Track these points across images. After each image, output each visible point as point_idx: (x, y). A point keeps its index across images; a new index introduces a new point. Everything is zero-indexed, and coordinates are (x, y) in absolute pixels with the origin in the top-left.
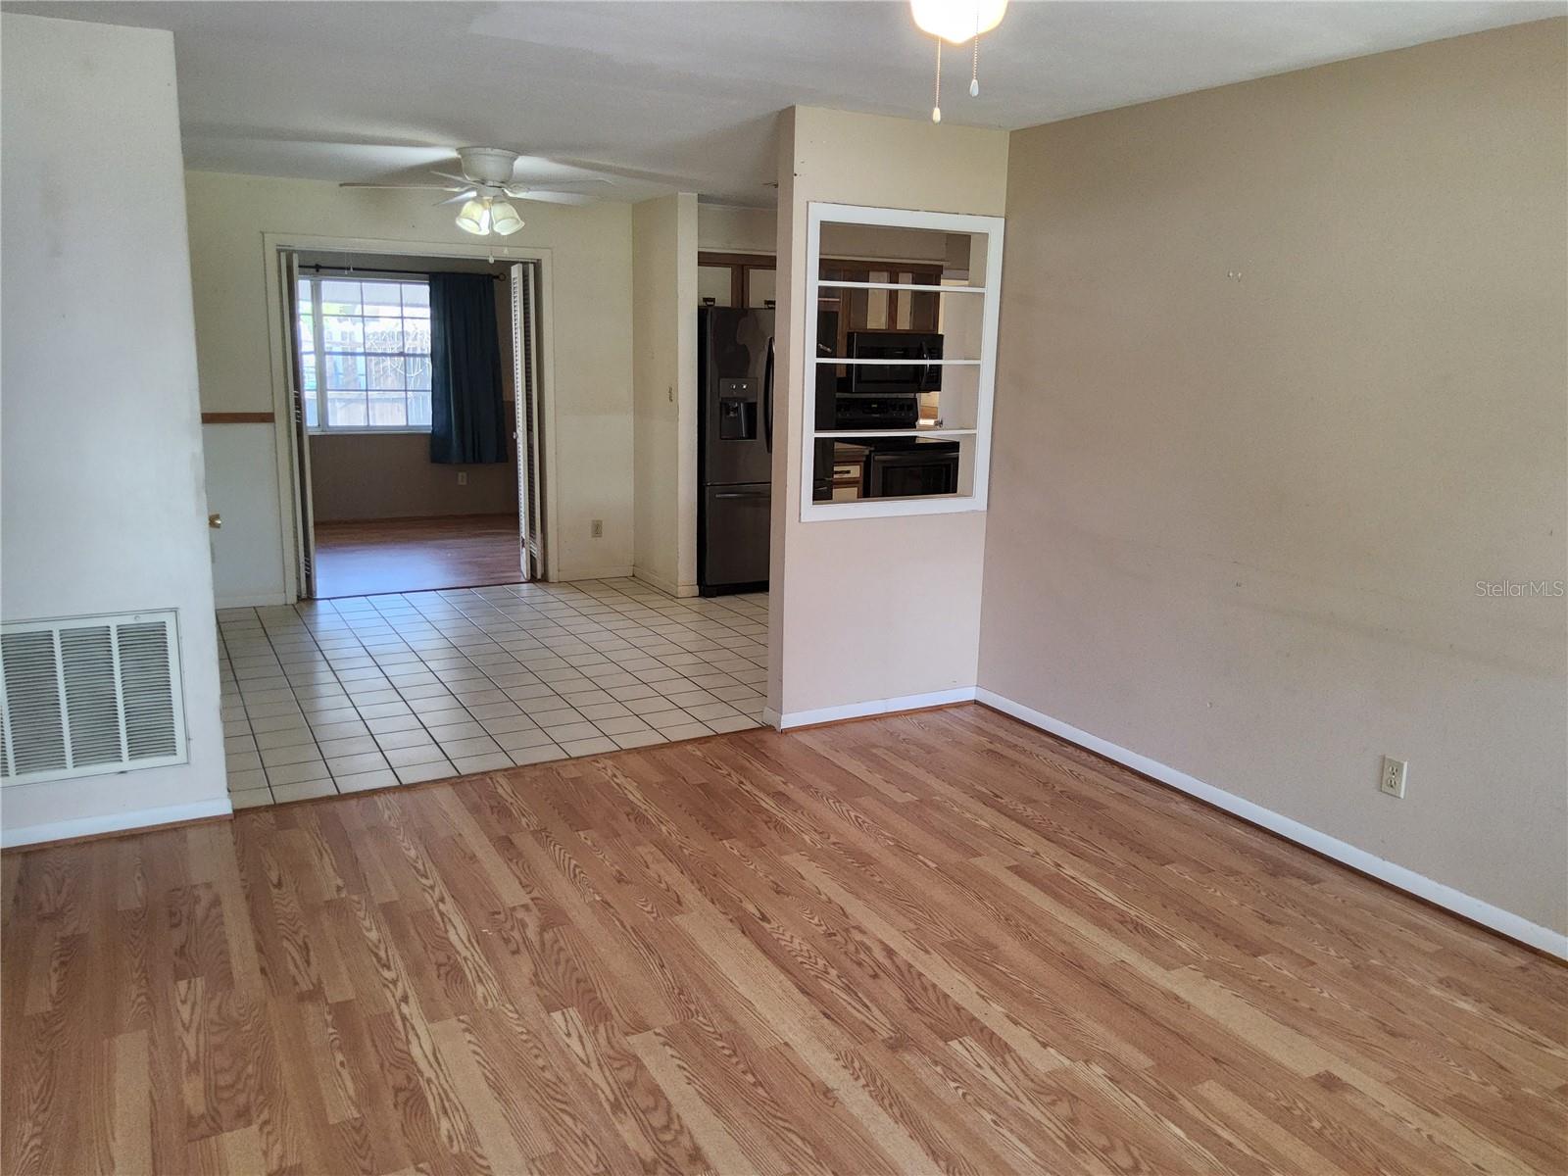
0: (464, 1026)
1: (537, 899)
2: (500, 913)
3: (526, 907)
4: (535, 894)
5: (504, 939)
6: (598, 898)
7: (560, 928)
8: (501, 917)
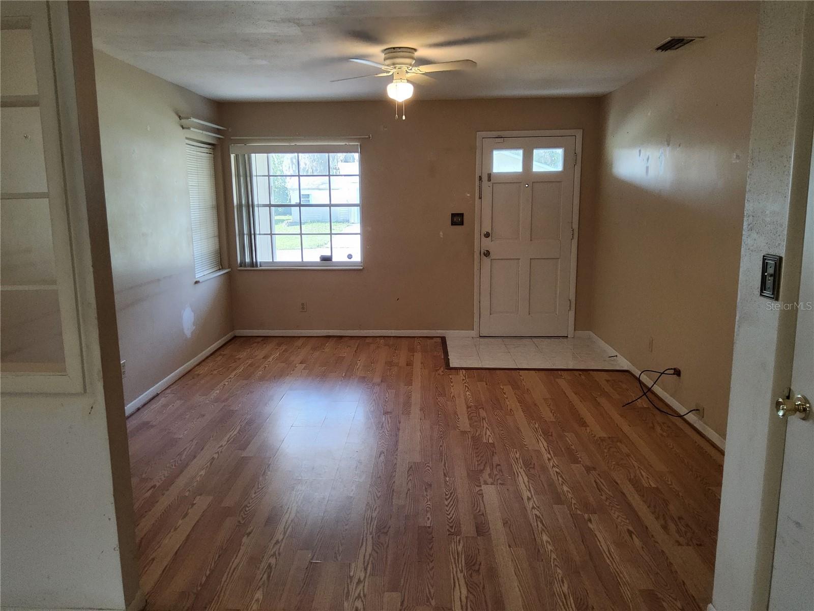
0: (527, 446)
1: (477, 486)
2: (500, 484)
3: (486, 483)
4: (478, 489)
5: (502, 472)
6: (448, 479)
7: (474, 469)
8: (499, 481)
